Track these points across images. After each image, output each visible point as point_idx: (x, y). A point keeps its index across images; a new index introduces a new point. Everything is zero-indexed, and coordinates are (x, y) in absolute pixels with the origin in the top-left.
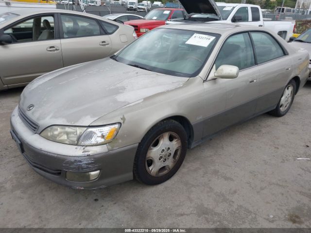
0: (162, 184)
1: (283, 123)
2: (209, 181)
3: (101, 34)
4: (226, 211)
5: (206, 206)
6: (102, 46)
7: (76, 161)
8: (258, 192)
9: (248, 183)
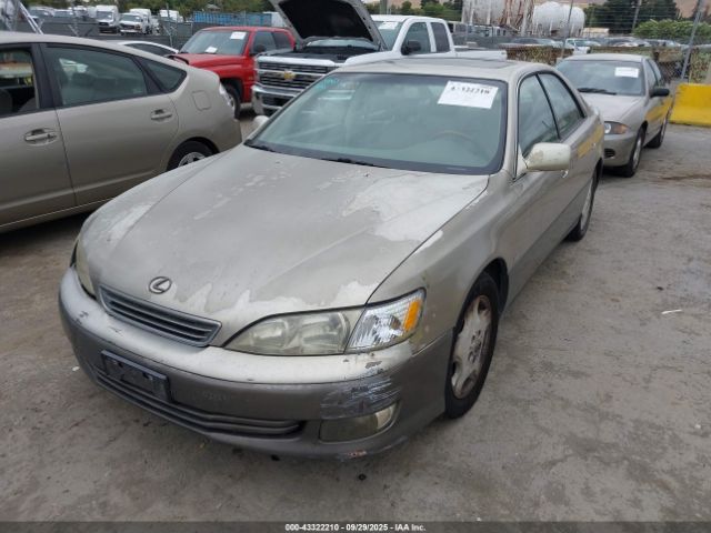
0: (470, 412)
1: (591, 252)
2: (550, 385)
3: (150, 93)
4: (621, 436)
5: (580, 436)
6: (156, 122)
7: (354, 390)
8: (646, 388)
9: (618, 375)
